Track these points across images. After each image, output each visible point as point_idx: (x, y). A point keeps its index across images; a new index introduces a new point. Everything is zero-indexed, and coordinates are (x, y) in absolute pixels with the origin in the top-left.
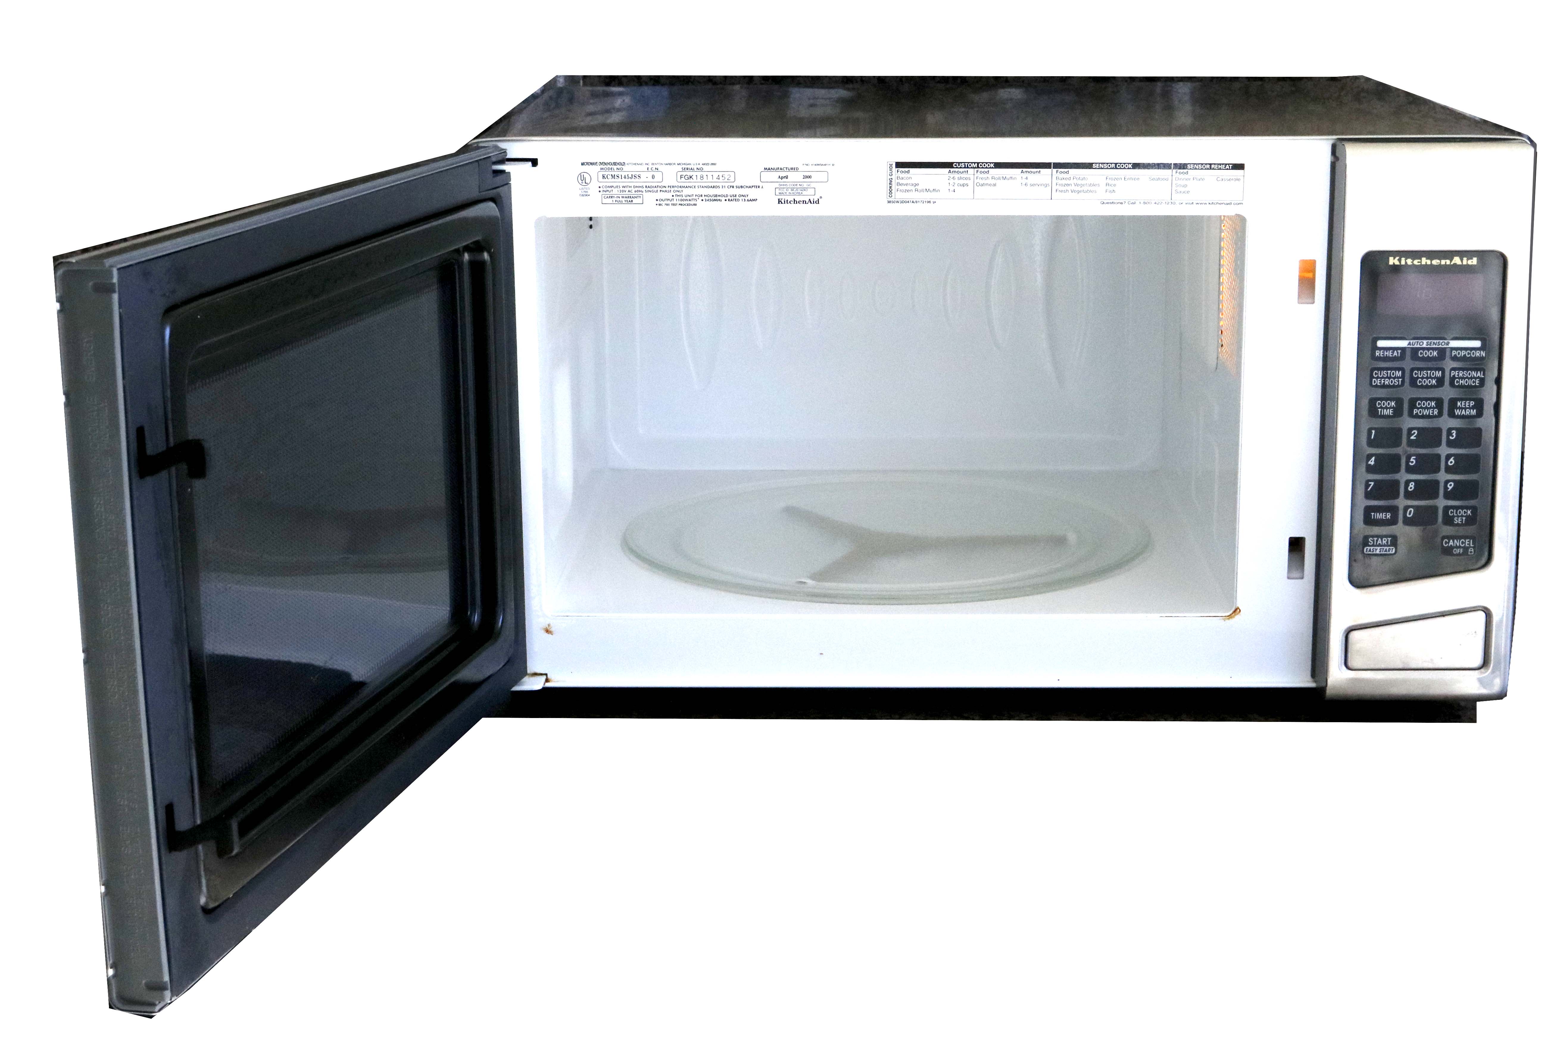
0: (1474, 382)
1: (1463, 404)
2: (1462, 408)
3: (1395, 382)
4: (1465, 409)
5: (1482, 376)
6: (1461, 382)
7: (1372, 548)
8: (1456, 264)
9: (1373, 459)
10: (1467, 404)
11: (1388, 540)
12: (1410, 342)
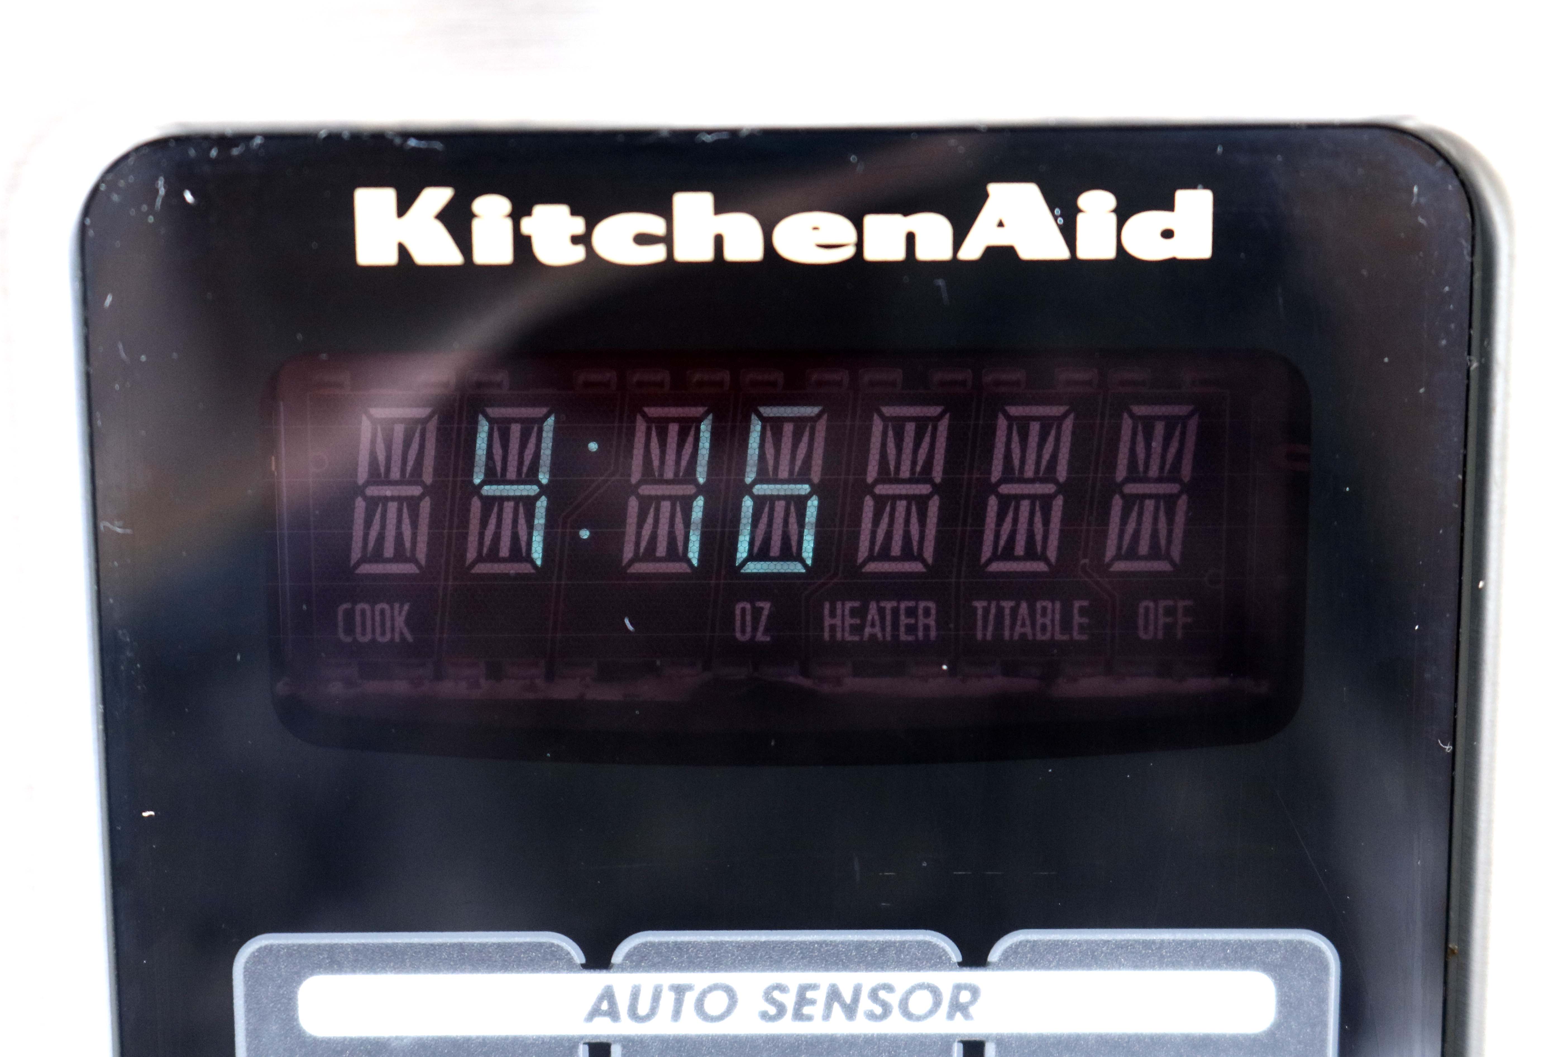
8: (1009, 252)
12: (608, 995)
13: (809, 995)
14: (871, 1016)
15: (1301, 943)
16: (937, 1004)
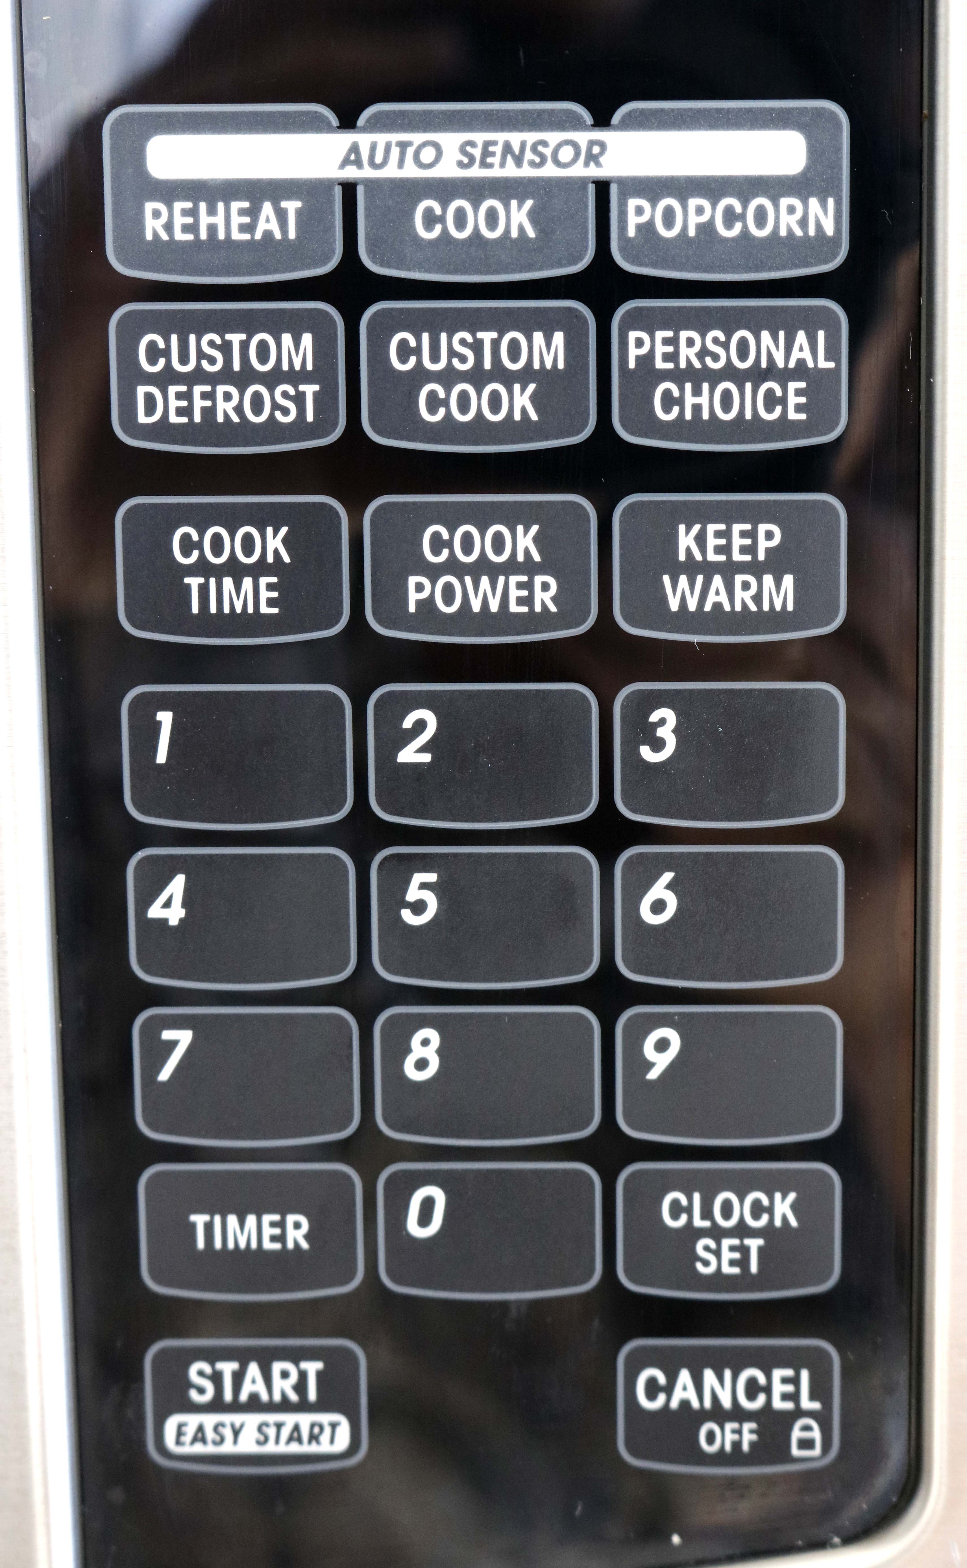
0: (771, 401)
1: (712, 542)
2: (708, 569)
3: (275, 406)
4: (729, 570)
5: (823, 364)
6: (690, 400)
7: (209, 1420)
9: (177, 886)
10: (738, 542)
11: (303, 1375)
12: (355, 148)
13: (491, 149)
14: (532, 164)
15: (823, 108)
16: (577, 154)
